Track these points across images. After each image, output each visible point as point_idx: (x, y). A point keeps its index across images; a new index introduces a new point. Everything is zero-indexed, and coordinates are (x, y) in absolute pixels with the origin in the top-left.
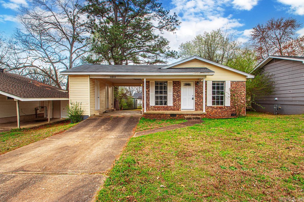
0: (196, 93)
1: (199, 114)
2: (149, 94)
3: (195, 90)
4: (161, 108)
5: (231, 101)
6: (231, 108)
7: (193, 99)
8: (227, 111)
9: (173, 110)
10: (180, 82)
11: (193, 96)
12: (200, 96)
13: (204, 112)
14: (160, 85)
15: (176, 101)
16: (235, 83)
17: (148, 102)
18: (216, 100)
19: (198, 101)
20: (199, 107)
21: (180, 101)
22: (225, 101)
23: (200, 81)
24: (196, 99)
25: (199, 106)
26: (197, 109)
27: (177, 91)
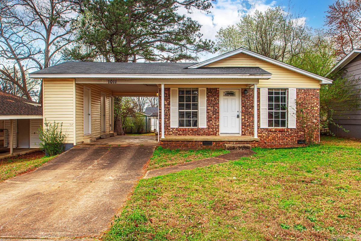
0: (243, 107)
1: (247, 141)
2: (168, 109)
3: (242, 102)
4: (189, 131)
5: (297, 121)
6: (298, 132)
7: (238, 116)
8: (291, 136)
9: (206, 135)
10: (218, 89)
11: (238, 112)
12: (250, 113)
13: (256, 137)
14: (186, 94)
15: (211, 121)
16: (303, 91)
17: (167, 122)
18: (274, 119)
19: (246, 119)
20: (248, 130)
21: (219, 120)
22: (288, 121)
23: (249, 88)
24: (243, 117)
25: (248, 128)
26: (245, 133)
27: (213, 105)
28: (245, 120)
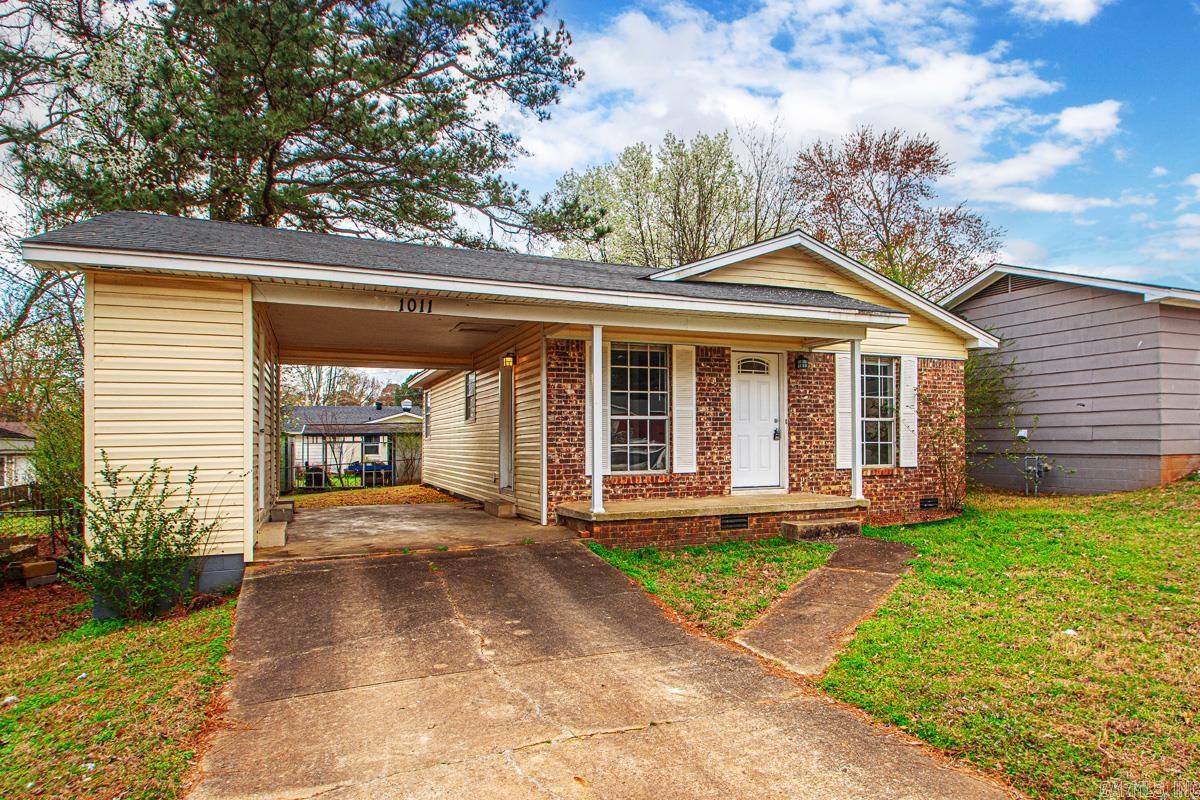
0: (794, 406)
2: (579, 413)
3: (789, 392)
4: (644, 484)
5: (919, 446)
6: (921, 475)
7: (777, 435)
8: (905, 490)
9: (695, 494)
10: (727, 352)
11: (776, 421)
12: (810, 424)
13: (858, 495)
14: (631, 365)
15: (709, 449)
16: (931, 365)
17: (576, 457)
19: (802, 444)
20: (805, 475)
21: (729, 448)
22: (898, 446)
23: (807, 350)
25: (807, 471)
26: (798, 485)
27: (714, 399)
28: (798, 447)
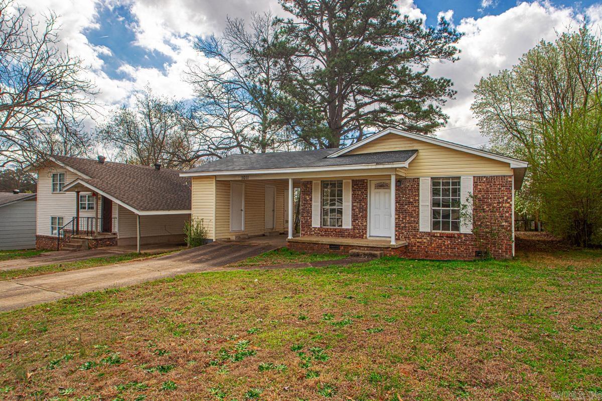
0: (397, 202)
2: (310, 206)
3: (396, 196)
4: (332, 232)
5: (475, 223)
6: (476, 239)
9: (351, 237)
14: (330, 188)
15: (357, 220)
16: (485, 179)
17: (309, 221)
18: (441, 220)
19: (401, 219)
21: (366, 220)
24: (397, 216)
26: (399, 237)
27: (360, 200)
28: (399, 221)
